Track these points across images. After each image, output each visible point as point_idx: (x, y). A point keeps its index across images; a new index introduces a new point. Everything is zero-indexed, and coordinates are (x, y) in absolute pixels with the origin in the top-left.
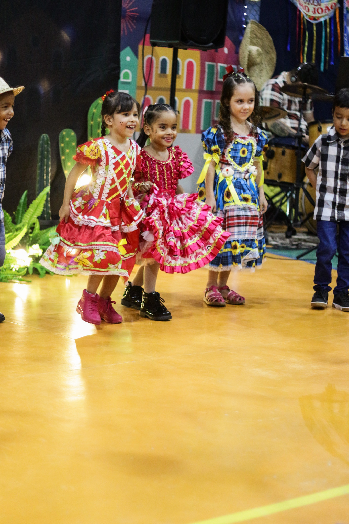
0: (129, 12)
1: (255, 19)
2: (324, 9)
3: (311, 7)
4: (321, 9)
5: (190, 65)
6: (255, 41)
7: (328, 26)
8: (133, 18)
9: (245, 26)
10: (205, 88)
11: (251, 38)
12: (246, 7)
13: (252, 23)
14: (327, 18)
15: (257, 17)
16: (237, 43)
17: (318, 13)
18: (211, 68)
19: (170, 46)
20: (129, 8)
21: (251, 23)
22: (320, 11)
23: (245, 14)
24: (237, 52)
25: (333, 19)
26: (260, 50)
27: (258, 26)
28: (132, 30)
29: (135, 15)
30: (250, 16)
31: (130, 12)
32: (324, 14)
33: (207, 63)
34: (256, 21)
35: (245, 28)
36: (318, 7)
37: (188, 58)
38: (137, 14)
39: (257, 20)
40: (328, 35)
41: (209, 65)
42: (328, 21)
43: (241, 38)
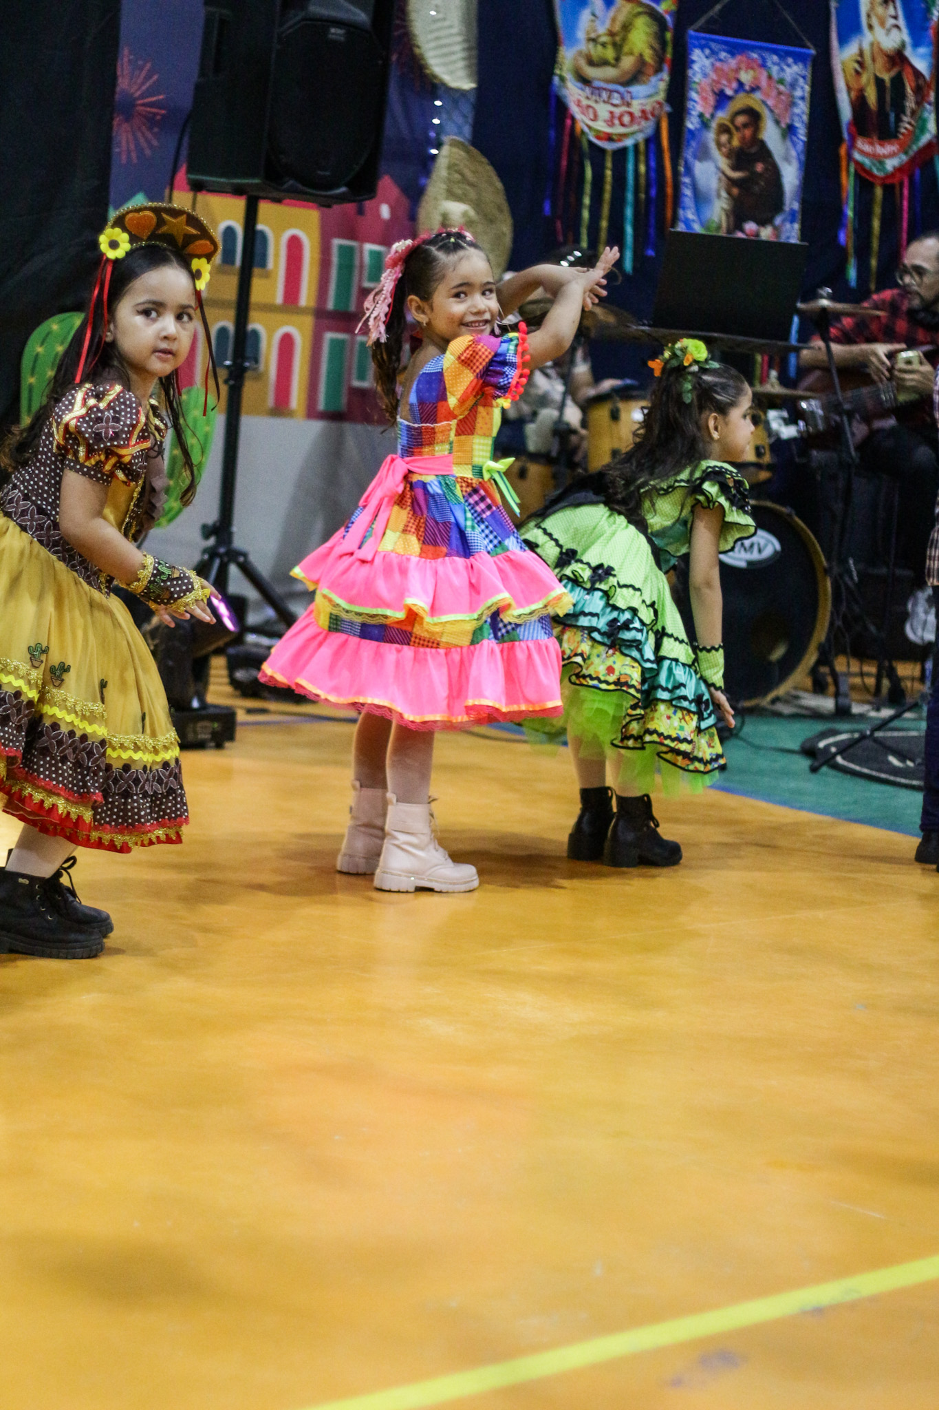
0: (140, 104)
1: (460, 133)
2: (637, 114)
3: (603, 110)
4: (631, 114)
5: (295, 246)
6: (459, 192)
7: (642, 158)
9: (434, 151)
10: (331, 305)
11: (449, 181)
12: (438, 103)
13: (454, 144)
14: (640, 137)
15: (467, 130)
16: (414, 194)
17: (623, 125)
18: (347, 253)
19: (238, 191)
20: (139, 98)
21: (451, 145)
22: (626, 119)
23: (436, 121)
24: (413, 215)
25: (653, 141)
26: (472, 213)
27: (468, 152)
28: (148, 152)
29: (155, 114)
30: (450, 127)
31: (143, 105)
32: (635, 128)
33: (337, 242)
34: (460, 139)
35: (434, 157)
36: (624, 109)
37: (290, 226)
38: (163, 112)
39: (464, 137)
40: (642, 181)
41: (341, 247)
42: (642, 147)
43: (423, 181)
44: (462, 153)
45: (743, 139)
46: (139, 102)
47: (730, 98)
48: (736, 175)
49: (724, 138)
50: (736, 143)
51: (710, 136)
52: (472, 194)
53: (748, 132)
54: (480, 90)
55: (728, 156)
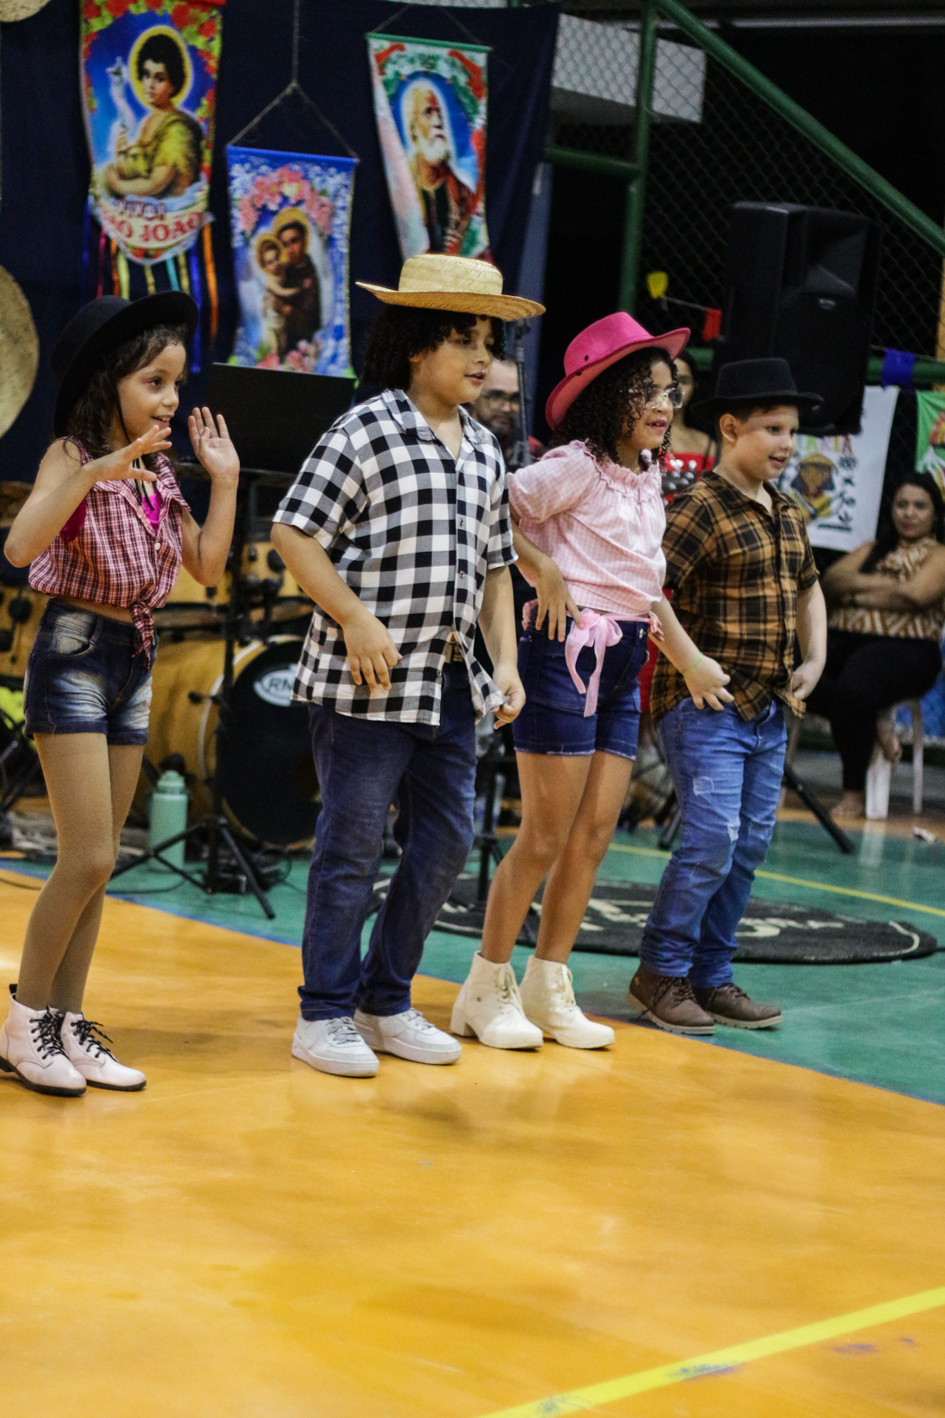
2: (172, 227)
3: (138, 225)
4: (165, 228)
7: (184, 272)
14: (180, 251)
17: (157, 238)
22: (161, 233)
25: (195, 253)
32: (170, 242)
36: (156, 222)
42: (182, 261)
45: (291, 254)
47: (274, 213)
48: (287, 292)
49: (270, 255)
50: (284, 259)
51: (252, 254)
53: (296, 247)
55: (277, 272)
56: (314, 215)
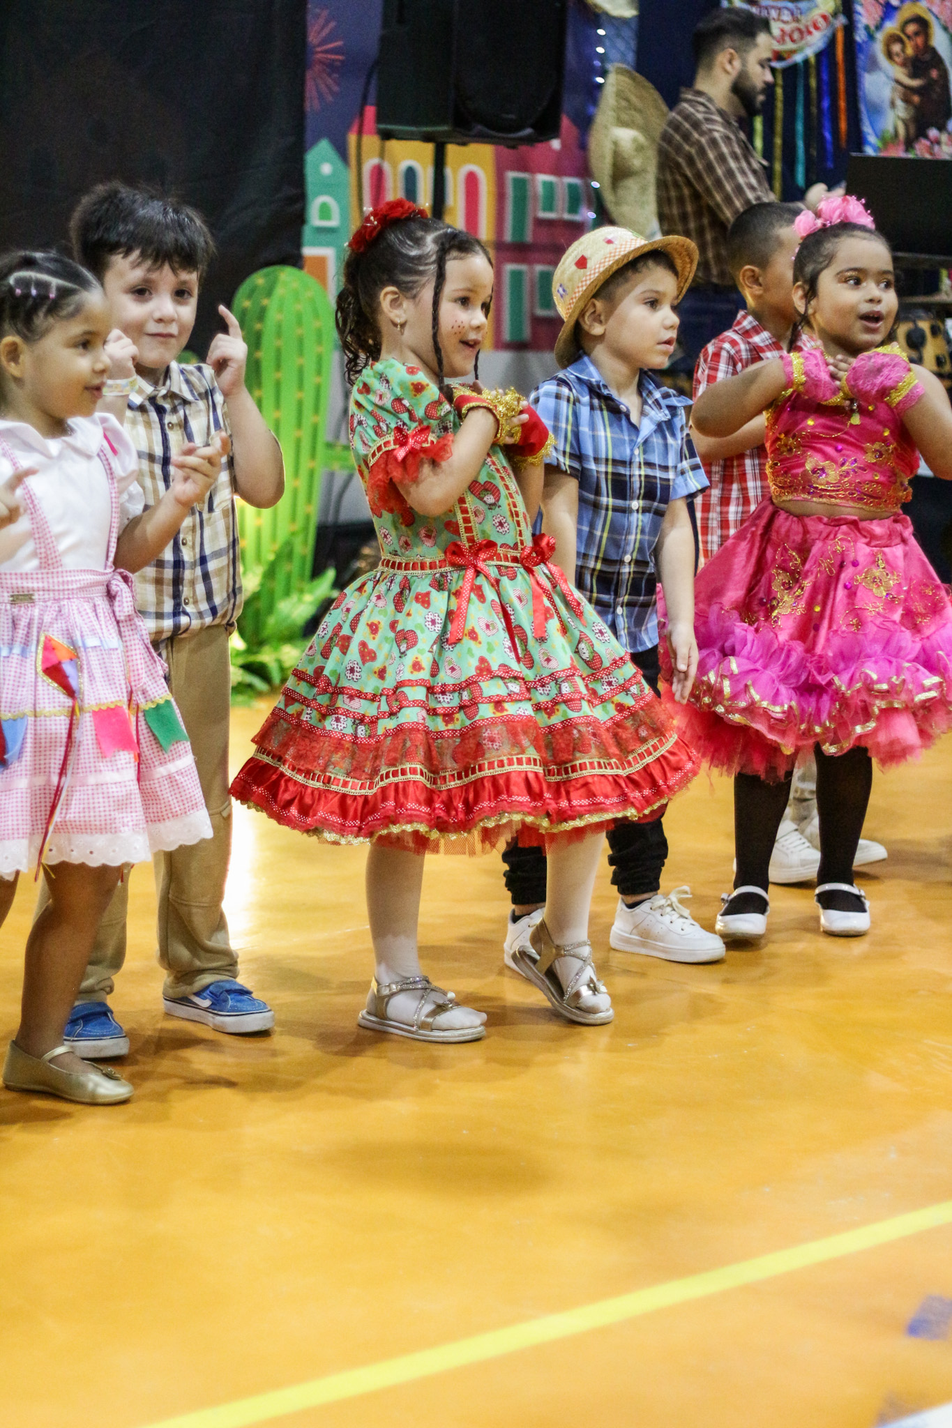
0: (322, 52)
1: (624, 60)
4: (799, 32)
5: (472, 180)
6: (624, 117)
7: (813, 72)
8: (331, 67)
9: (600, 80)
10: (508, 237)
11: (618, 109)
12: (601, 32)
13: (620, 71)
14: (810, 52)
15: (631, 57)
16: (585, 123)
17: (793, 41)
18: (520, 185)
19: (427, 138)
20: (320, 44)
21: (618, 73)
22: (796, 36)
23: (600, 50)
24: (583, 146)
25: (826, 54)
26: (641, 139)
27: (634, 79)
28: (330, 98)
29: (334, 60)
30: (613, 54)
31: (326, 52)
33: (511, 175)
34: (624, 66)
35: (600, 86)
36: (793, 25)
37: (469, 161)
38: (341, 57)
39: (628, 64)
40: (814, 95)
41: (516, 181)
42: (813, 60)
43: (591, 109)
44: (627, 80)
45: (916, 47)
46: (319, 49)
47: (896, 9)
48: (915, 83)
49: (896, 48)
50: (910, 51)
51: (878, 48)
52: (638, 118)
53: (920, 40)
54: (641, 18)
56: (935, 9)
